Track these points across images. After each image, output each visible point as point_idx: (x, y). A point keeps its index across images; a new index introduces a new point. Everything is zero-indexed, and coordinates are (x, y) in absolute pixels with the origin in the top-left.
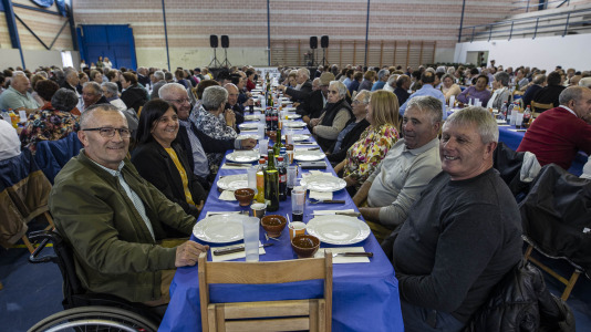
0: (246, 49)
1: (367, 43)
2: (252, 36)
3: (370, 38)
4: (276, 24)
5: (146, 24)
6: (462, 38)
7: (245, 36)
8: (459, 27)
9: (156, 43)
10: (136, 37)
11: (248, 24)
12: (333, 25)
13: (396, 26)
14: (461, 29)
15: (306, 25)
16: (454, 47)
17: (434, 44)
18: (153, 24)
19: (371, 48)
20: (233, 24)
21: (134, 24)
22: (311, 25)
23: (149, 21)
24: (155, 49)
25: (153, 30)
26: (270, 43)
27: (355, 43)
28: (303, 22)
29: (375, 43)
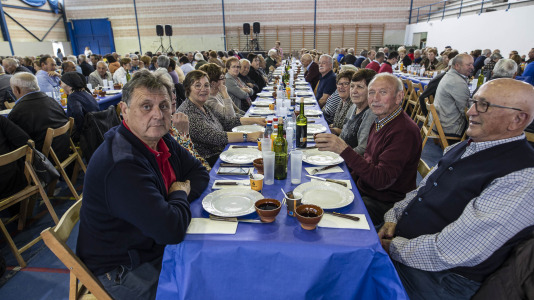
0: (204, 36)
1: (315, 28)
2: (209, 25)
3: (318, 22)
4: (231, 13)
5: (121, 17)
6: (412, 20)
7: (204, 25)
8: (409, 8)
9: (129, 33)
10: (114, 28)
11: (205, 14)
12: (283, 12)
13: (344, 10)
14: (411, 11)
15: (257, 12)
16: (404, 29)
17: (383, 27)
18: (126, 17)
19: (319, 32)
20: (193, 14)
21: (111, 18)
22: (261, 12)
23: (124, 14)
24: (130, 38)
25: (127, 22)
26: (225, 30)
27: (304, 28)
28: (255, 10)
29: (323, 27)
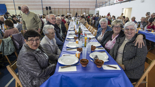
0: (36, 10)
1: (70, 9)
2: (38, 7)
3: (70, 7)
4: (44, 4)
5: (9, 4)
6: (97, 7)
7: (36, 7)
8: (95, 4)
9: (12, 9)
10: (7, 7)
11: (36, 4)
12: (60, 4)
13: (78, 4)
14: (96, 5)
15: (52, 4)
16: (95, 10)
17: (89, 9)
18: (11, 4)
19: (71, 10)
20: (33, 4)
21: (6, 4)
22: (54, 4)
23: (10, 3)
24: (12, 10)
25: (11, 5)
26: (43, 9)
27: (66, 9)
28: (51, 3)
29: (72, 9)
